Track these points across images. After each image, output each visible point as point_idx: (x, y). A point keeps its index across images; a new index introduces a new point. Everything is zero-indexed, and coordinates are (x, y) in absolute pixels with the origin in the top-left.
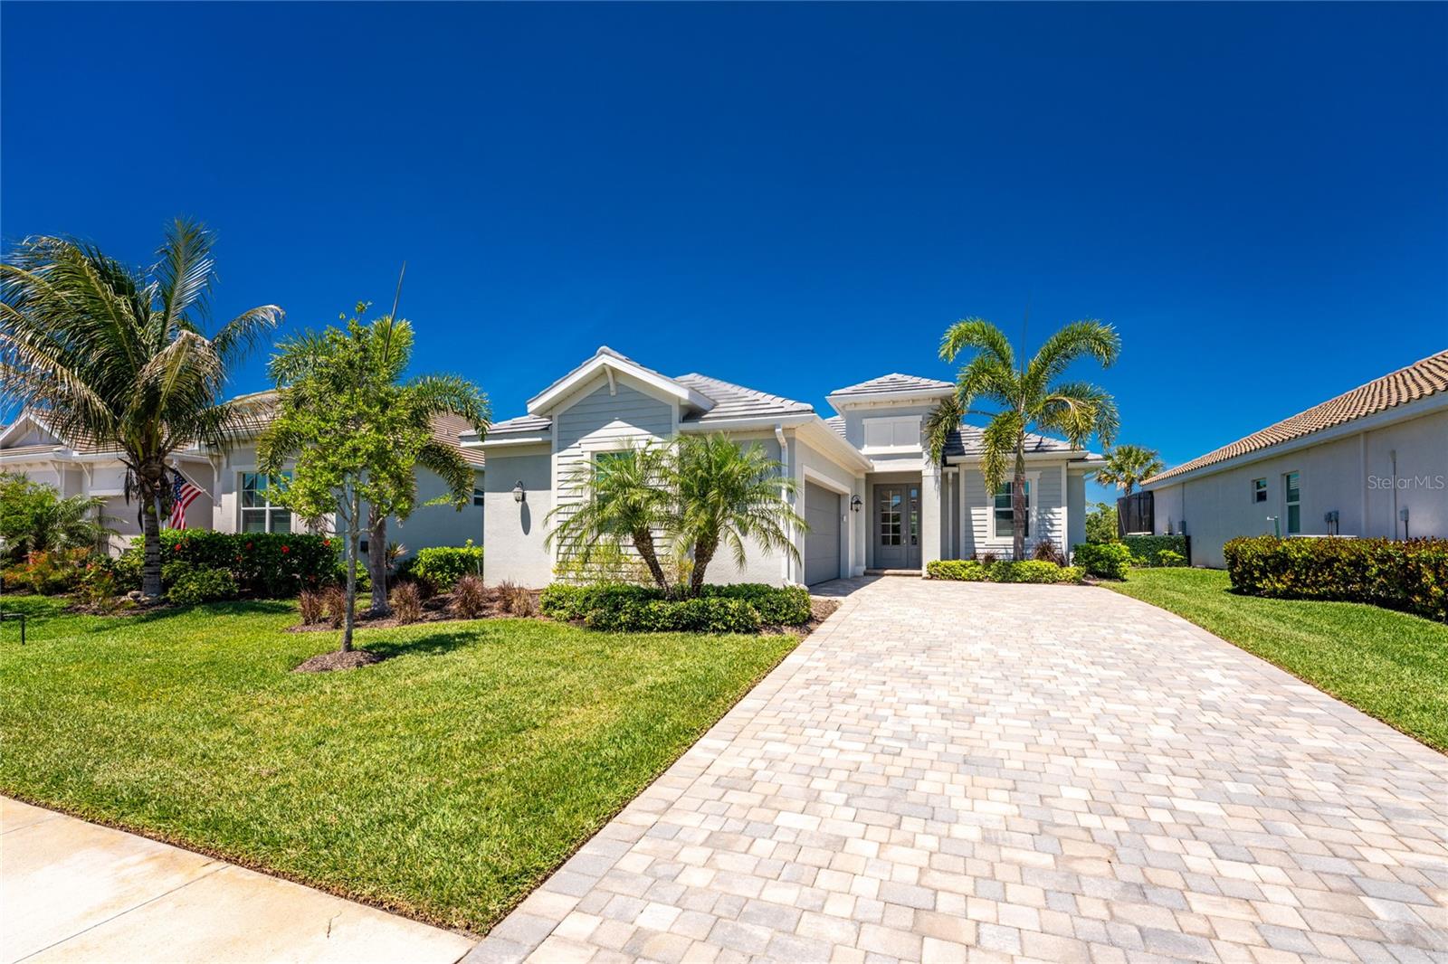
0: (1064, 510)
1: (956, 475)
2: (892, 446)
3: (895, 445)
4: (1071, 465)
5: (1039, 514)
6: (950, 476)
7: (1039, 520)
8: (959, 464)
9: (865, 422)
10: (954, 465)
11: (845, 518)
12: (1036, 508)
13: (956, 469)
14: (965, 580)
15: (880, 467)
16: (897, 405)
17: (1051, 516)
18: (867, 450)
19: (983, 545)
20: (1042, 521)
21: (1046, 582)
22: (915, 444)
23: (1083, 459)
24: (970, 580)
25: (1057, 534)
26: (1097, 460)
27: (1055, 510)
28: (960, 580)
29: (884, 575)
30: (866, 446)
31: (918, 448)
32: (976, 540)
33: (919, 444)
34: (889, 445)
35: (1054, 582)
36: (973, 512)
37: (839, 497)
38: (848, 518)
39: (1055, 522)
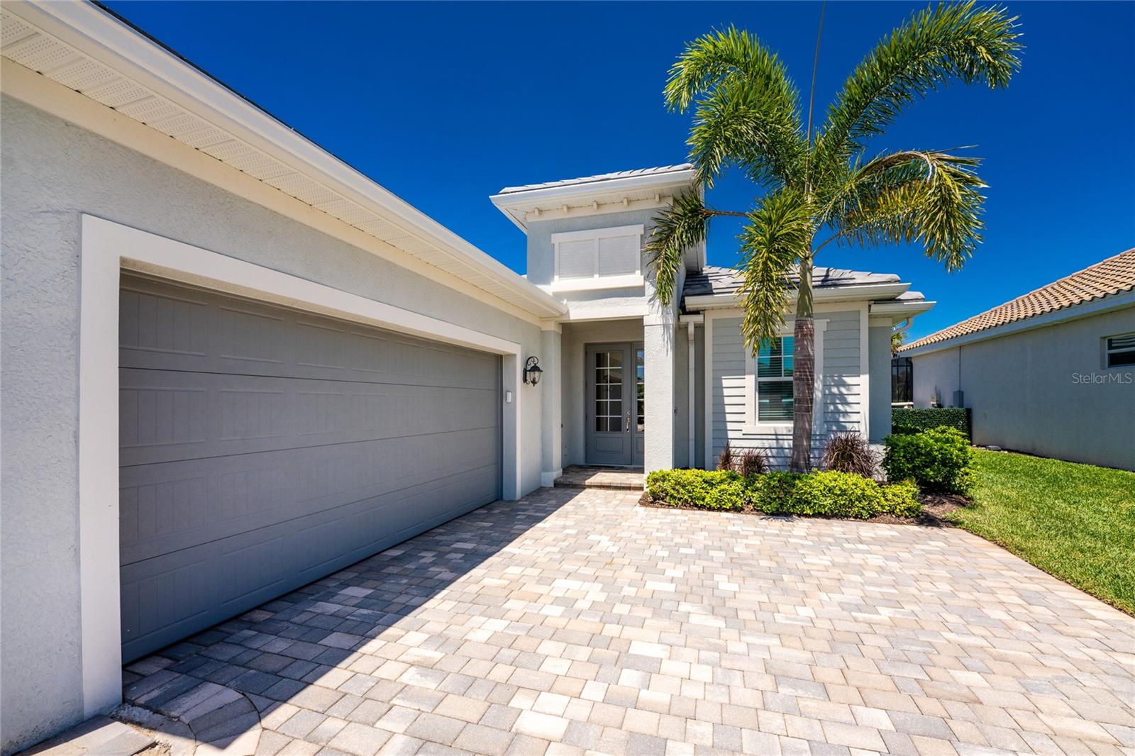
0: (864, 380)
1: (700, 328)
2: (596, 276)
3: (601, 275)
4: (876, 309)
5: (824, 386)
6: (691, 329)
7: (824, 395)
8: (704, 310)
9: (557, 238)
10: (697, 312)
11: (509, 395)
12: (821, 377)
13: (699, 318)
14: (710, 509)
15: (580, 312)
16: (605, 211)
17: (844, 390)
18: (559, 284)
19: (738, 435)
20: (830, 398)
21: (858, 517)
22: (633, 272)
23: (892, 300)
24: (720, 509)
25: (854, 417)
26: (916, 299)
27: (848, 380)
28: (701, 507)
29: (583, 487)
30: (556, 277)
31: (636, 279)
32: (730, 426)
33: (638, 272)
34: (591, 275)
35: (872, 516)
36: (725, 383)
37: (498, 361)
38: (514, 398)
39: (850, 399)
